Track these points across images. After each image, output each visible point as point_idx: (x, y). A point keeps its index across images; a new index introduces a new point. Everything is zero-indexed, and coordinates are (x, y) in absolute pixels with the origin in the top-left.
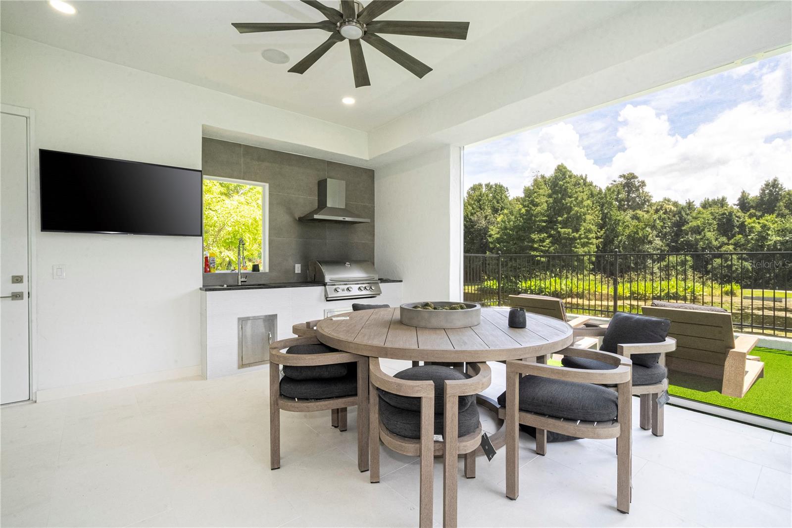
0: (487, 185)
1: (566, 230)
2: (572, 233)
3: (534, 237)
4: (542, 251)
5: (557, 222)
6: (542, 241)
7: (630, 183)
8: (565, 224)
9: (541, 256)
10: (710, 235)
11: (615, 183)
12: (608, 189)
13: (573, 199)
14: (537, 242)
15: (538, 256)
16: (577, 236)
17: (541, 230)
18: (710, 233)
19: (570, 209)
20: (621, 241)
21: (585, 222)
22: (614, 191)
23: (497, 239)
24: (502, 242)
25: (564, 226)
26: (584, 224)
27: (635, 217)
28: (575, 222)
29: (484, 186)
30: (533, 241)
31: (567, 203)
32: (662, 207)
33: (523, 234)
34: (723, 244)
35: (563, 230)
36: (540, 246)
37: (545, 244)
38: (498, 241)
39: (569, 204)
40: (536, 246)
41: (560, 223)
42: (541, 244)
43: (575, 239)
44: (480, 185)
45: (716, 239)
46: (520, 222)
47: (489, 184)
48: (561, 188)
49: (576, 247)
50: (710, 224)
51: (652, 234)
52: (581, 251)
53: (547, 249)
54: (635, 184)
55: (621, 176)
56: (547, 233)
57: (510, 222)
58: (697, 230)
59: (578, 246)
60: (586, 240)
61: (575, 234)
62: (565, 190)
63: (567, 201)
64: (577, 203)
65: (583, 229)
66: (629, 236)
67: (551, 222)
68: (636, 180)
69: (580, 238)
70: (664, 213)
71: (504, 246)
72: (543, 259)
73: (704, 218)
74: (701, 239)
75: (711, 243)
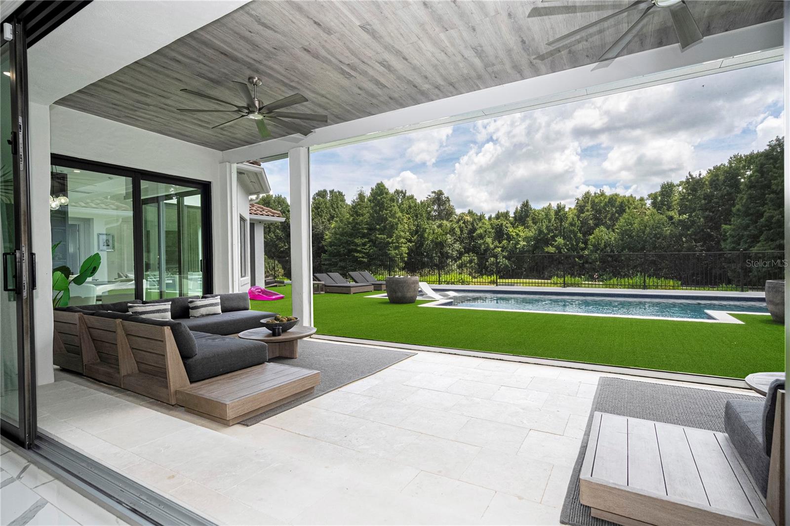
0: (332, 192)
1: (382, 236)
2: (387, 238)
3: (357, 241)
4: (364, 253)
5: (376, 229)
6: (364, 244)
7: (439, 199)
8: (382, 231)
9: (363, 257)
10: (489, 240)
11: (429, 197)
12: (422, 203)
13: (388, 211)
14: (359, 246)
15: (360, 257)
16: (390, 240)
17: (364, 236)
18: (489, 239)
19: (386, 219)
20: (427, 244)
21: (397, 230)
22: (425, 205)
23: (330, 242)
24: (333, 245)
25: (381, 232)
26: (396, 232)
27: (440, 226)
28: (390, 230)
29: (328, 192)
30: (357, 245)
31: (383, 215)
32: (462, 218)
33: (350, 239)
34: (496, 247)
35: (380, 236)
36: (362, 249)
37: (366, 247)
38: (331, 244)
39: (385, 215)
40: (359, 249)
41: (379, 230)
42: (363, 247)
43: (389, 243)
44: (325, 191)
45: (493, 244)
46: (349, 229)
47: (333, 190)
48: (379, 202)
49: (389, 250)
50: (490, 232)
51: (449, 239)
52: (393, 252)
53: (367, 251)
54: (443, 199)
55: (433, 192)
56: (367, 238)
57: (340, 228)
58: (481, 237)
59: (391, 249)
60: (397, 244)
61: (389, 239)
62: (383, 203)
63: (383, 213)
64: (392, 215)
65: (395, 235)
66: (432, 241)
67: (372, 229)
68: (443, 196)
69: (392, 243)
70: (464, 223)
71: (335, 249)
72: (365, 260)
73: (485, 228)
74: (483, 243)
75: (489, 246)
